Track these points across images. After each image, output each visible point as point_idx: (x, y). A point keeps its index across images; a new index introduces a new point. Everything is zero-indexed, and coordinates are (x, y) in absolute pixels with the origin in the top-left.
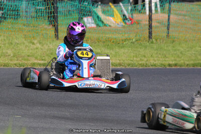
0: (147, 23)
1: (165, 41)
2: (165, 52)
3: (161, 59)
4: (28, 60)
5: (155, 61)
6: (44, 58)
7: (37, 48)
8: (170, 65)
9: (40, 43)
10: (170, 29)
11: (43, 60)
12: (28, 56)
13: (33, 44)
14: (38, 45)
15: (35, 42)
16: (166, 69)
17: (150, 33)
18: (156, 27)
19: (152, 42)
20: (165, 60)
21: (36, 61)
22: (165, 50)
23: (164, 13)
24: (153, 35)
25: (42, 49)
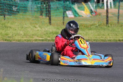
0: (106, 14)
1: (116, 26)
2: (116, 33)
3: (114, 37)
4: (32, 37)
5: (111, 38)
6: (42, 36)
7: (38, 30)
8: (119, 40)
9: (40, 27)
10: (120, 18)
11: (41, 37)
12: (33, 35)
13: (36, 27)
14: (39, 28)
15: (37, 26)
16: (117, 43)
17: (107, 21)
18: (111, 17)
19: (109, 26)
20: (117, 38)
21: (38, 38)
22: (117, 31)
23: (116, 8)
24: (109, 22)
25: (41, 31)
